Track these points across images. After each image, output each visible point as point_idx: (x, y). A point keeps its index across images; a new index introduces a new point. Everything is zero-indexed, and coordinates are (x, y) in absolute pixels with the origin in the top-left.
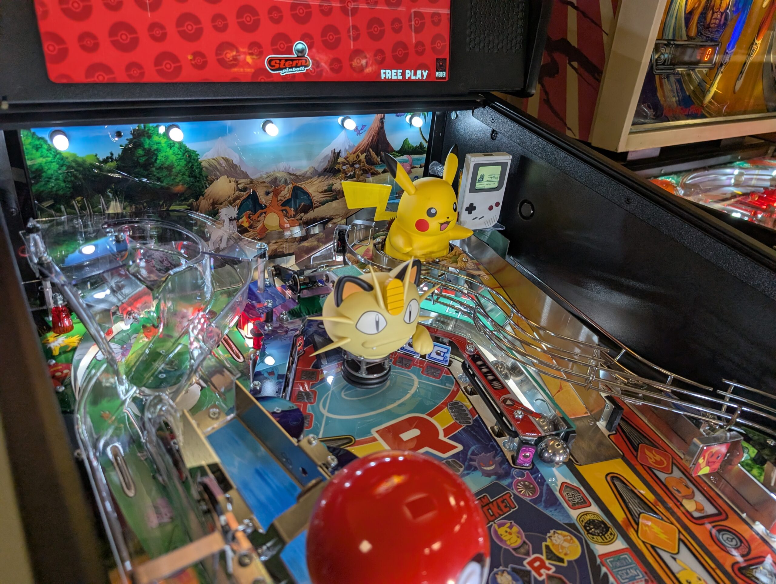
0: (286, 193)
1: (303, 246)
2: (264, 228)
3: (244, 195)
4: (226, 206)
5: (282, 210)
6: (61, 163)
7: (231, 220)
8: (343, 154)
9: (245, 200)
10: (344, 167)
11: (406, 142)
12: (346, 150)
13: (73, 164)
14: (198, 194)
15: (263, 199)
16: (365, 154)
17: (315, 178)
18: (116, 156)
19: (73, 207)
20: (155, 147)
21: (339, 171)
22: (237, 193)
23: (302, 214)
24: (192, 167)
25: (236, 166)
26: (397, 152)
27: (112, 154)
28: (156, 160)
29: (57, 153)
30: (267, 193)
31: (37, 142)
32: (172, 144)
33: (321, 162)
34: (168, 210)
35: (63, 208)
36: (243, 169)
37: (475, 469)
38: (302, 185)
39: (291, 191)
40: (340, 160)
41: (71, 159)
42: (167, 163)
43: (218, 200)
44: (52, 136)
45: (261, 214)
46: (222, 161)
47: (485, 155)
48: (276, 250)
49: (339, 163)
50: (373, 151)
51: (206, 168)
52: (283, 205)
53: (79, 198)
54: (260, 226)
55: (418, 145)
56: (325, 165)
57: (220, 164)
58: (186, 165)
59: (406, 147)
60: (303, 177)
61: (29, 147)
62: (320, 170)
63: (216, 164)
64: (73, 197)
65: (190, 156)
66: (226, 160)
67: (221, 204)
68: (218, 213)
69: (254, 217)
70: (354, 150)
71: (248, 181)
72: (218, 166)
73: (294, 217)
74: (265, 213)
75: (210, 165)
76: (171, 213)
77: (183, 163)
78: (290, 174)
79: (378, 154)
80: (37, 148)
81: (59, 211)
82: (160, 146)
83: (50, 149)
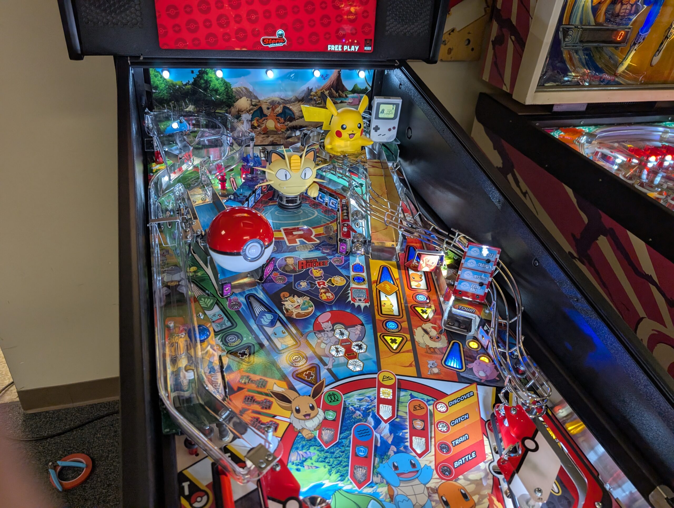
0: (279, 109)
1: (289, 141)
2: (266, 128)
3: (256, 108)
4: (245, 113)
5: (277, 119)
6: (166, 84)
7: (247, 120)
8: (314, 90)
9: (255, 111)
10: (315, 98)
11: (355, 86)
12: (316, 88)
13: (171, 85)
14: (230, 105)
15: (266, 111)
16: (328, 91)
17: (297, 102)
18: (191, 82)
19: (170, 106)
20: (210, 79)
21: (311, 99)
22: (251, 107)
23: (289, 122)
24: (227, 91)
25: (251, 92)
26: (350, 91)
27: (189, 82)
28: (210, 86)
29: (165, 79)
30: (268, 109)
31: (156, 74)
32: (217, 79)
33: (300, 94)
34: (215, 112)
35: (165, 105)
36: (255, 94)
37: (320, 250)
38: (288, 106)
39: (282, 109)
40: (312, 93)
41: (170, 82)
42: (215, 88)
43: (241, 109)
44: (162, 71)
45: (264, 120)
46: (243, 89)
47: (385, 98)
48: (273, 141)
49: (311, 95)
50: (334, 89)
51: (235, 92)
52: (277, 116)
53: (173, 102)
54: (263, 126)
55: (364, 88)
56: (303, 95)
57: (243, 91)
58: (225, 90)
59: (356, 89)
60: (290, 102)
61: (153, 76)
62: (300, 98)
63: (240, 90)
64: (170, 101)
65: (227, 85)
66: (246, 89)
67: (242, 112)
68: (240, 116)
69: (260, 121)
70: (321, 88)
71: (257, 101)
72: (242, 92)
73: (284, 123)
74: (267, 119)
75: (237, 91)
76: (216, 114)
77: (223, 88)
78: (282, 99)
79: (337, 92)
80: (156, 76)
81: (164, 107)
82: (212, 79)
83: (162, 77)
